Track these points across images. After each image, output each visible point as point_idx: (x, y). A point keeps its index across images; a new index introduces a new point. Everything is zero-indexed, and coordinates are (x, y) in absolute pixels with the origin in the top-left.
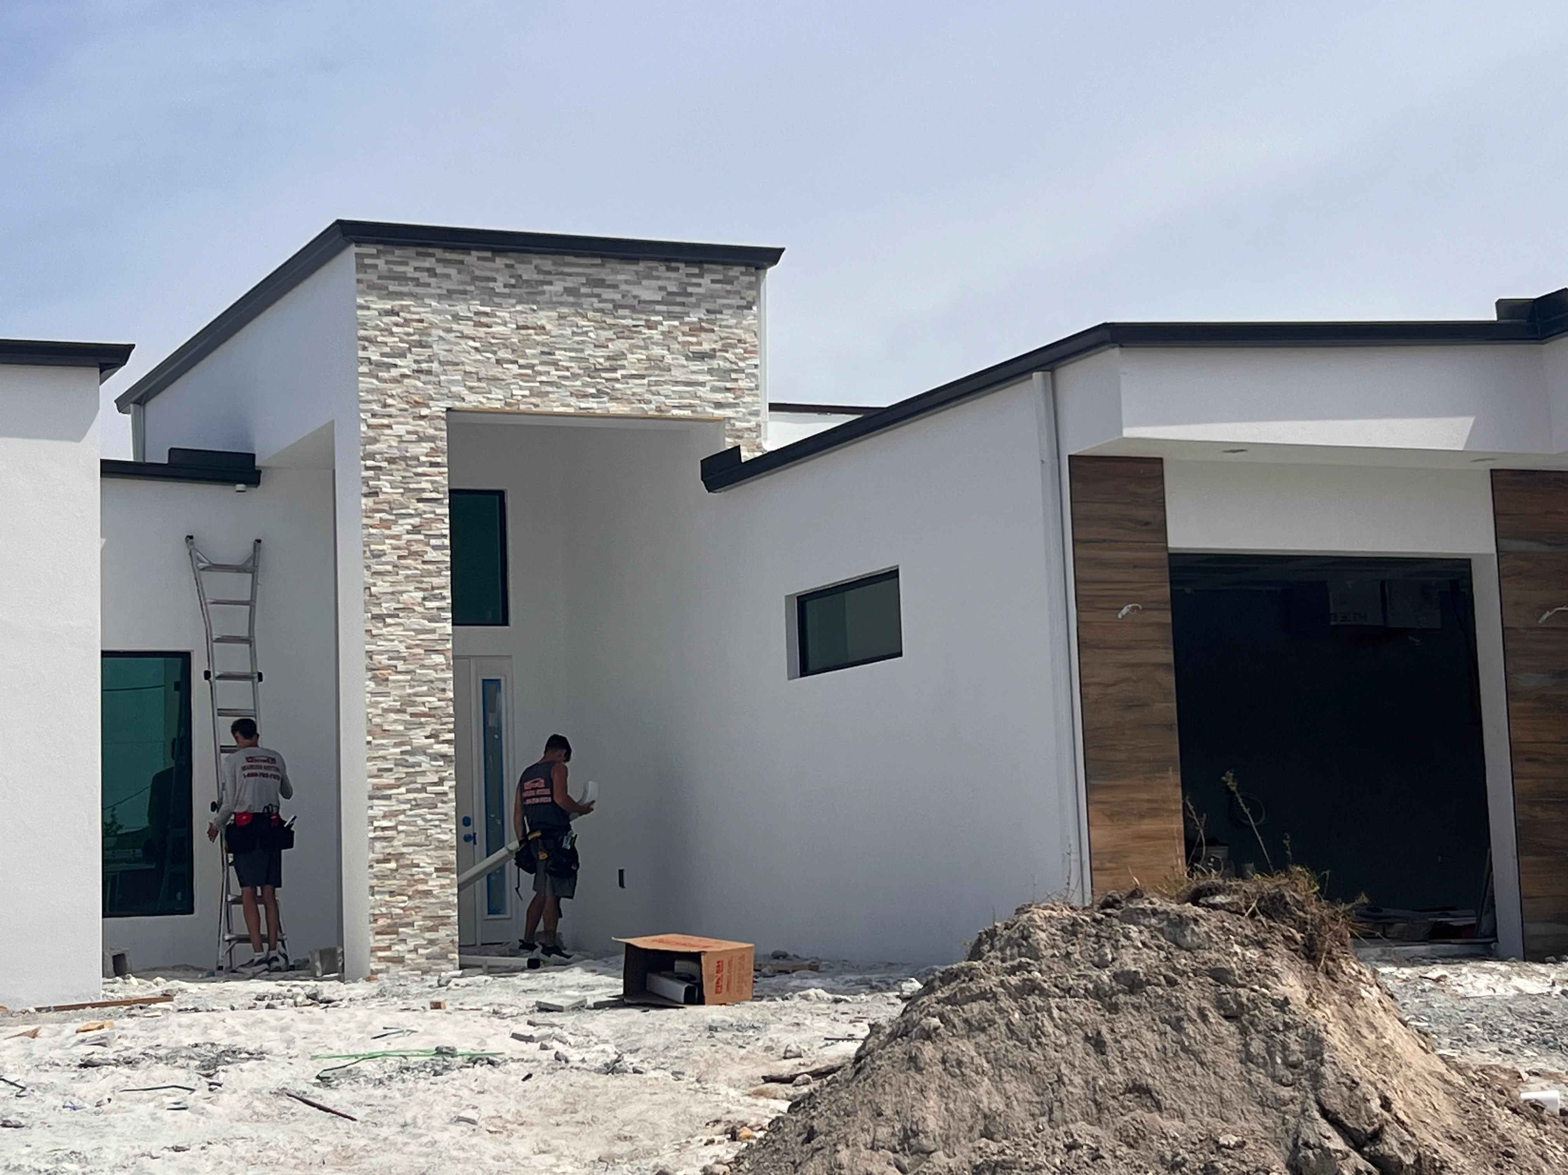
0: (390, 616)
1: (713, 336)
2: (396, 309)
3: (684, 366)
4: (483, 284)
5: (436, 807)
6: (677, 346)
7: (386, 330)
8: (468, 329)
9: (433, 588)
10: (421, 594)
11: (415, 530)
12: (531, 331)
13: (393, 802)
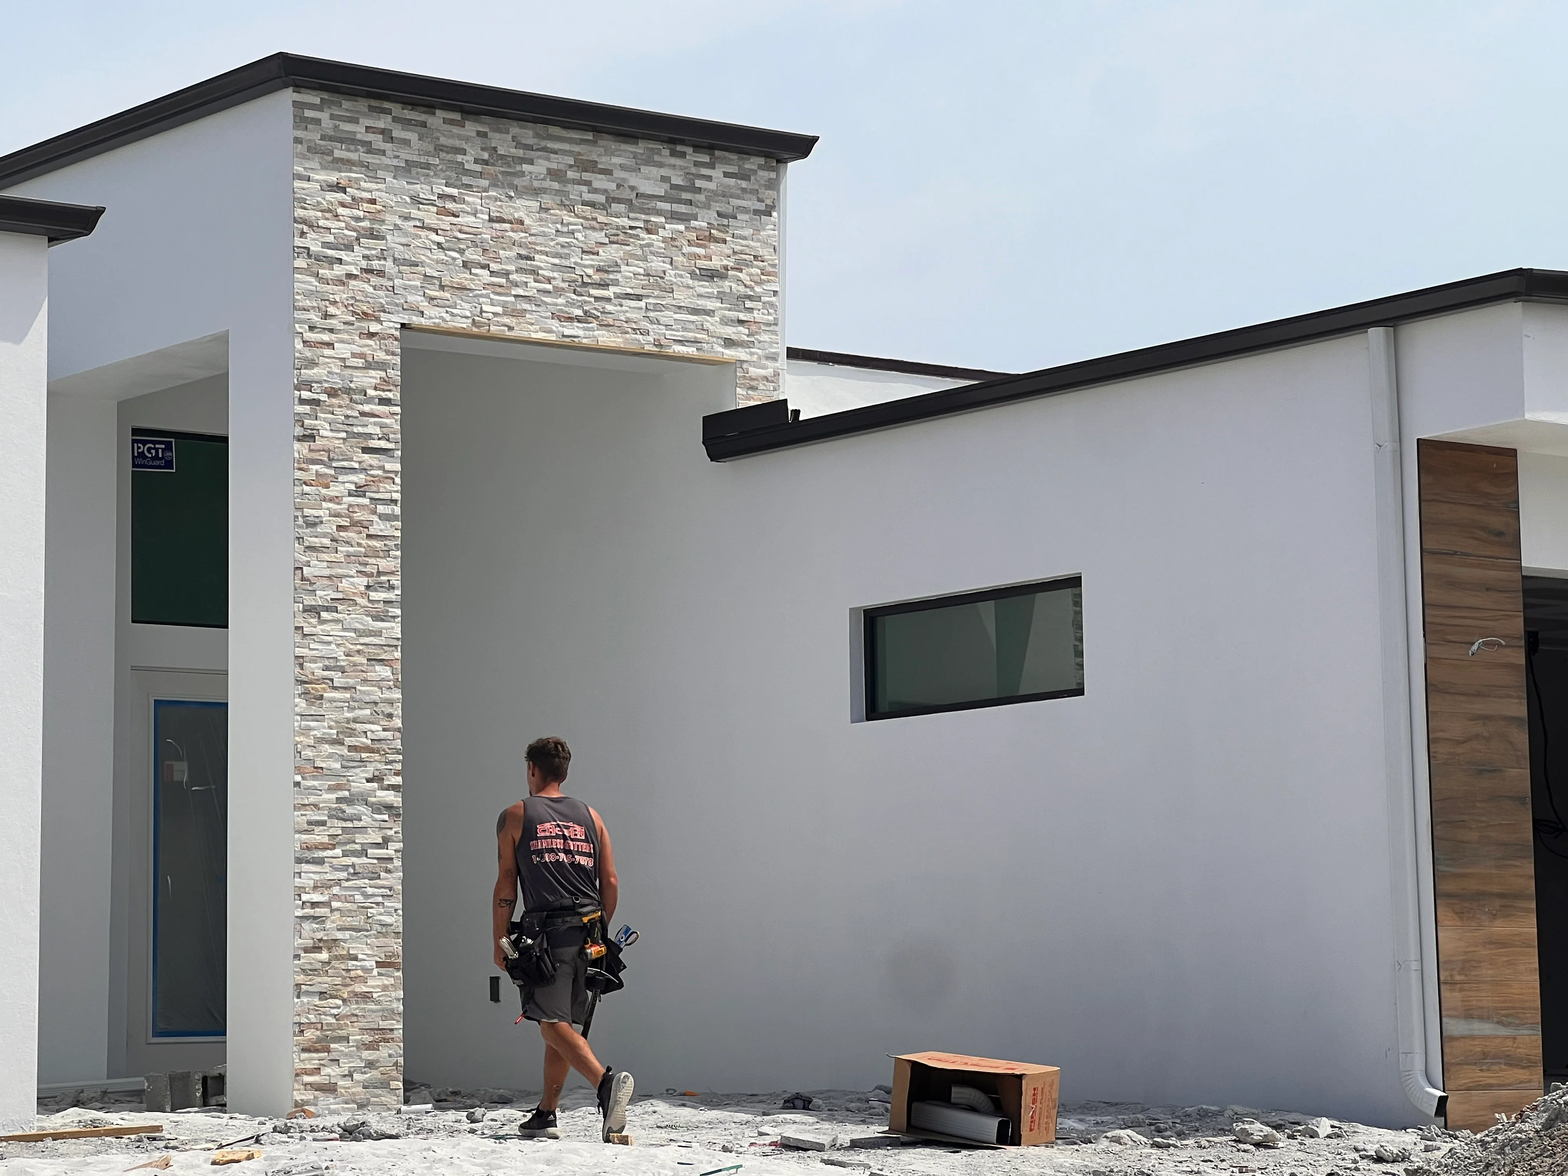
0: (327, 609)
1: (726, 249)
2: (343, 183)
3: (689, 287)
4: (449, 157)
5: (379, 878)
6: (681, 259)
7: (329, 211)
8: (429, 216)
9: (379, 573)
10: (364, 581)
11: (359, 491)
12: (507, 226)
13: (326, 868)
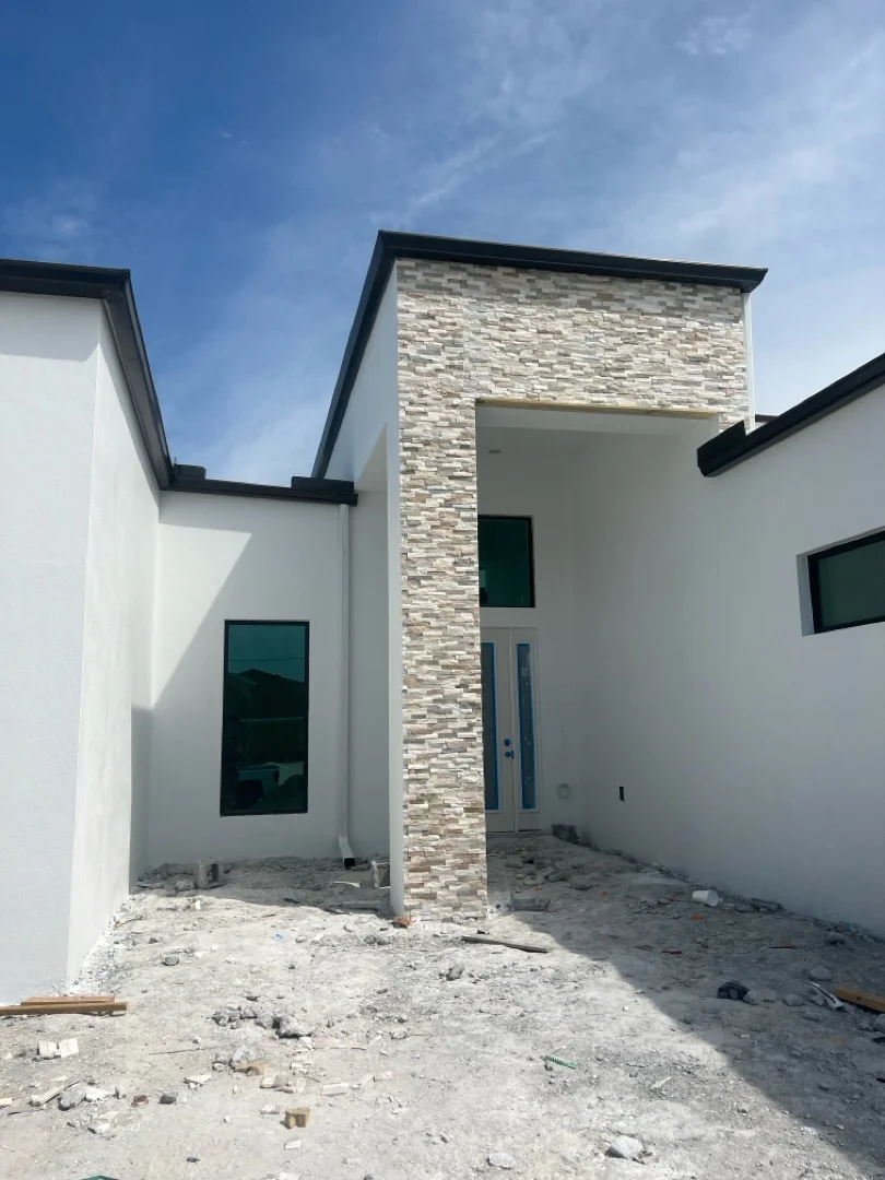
0: (424, 578)
1: (707, 344)
2: (431, 313)
3: (683, 369)
4: (508, 295)
5: (465, 751)
6: (675, 351)
7: (423, 331)
8: (495, 333)
9: (463, 555)
10: (451, 560)
11: (448, 503)
12: (550, 336)
13: (426, 745)
